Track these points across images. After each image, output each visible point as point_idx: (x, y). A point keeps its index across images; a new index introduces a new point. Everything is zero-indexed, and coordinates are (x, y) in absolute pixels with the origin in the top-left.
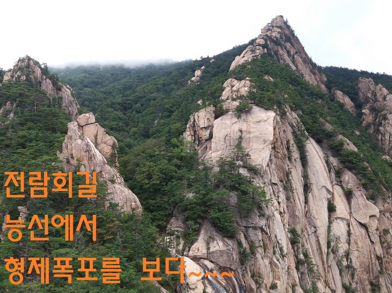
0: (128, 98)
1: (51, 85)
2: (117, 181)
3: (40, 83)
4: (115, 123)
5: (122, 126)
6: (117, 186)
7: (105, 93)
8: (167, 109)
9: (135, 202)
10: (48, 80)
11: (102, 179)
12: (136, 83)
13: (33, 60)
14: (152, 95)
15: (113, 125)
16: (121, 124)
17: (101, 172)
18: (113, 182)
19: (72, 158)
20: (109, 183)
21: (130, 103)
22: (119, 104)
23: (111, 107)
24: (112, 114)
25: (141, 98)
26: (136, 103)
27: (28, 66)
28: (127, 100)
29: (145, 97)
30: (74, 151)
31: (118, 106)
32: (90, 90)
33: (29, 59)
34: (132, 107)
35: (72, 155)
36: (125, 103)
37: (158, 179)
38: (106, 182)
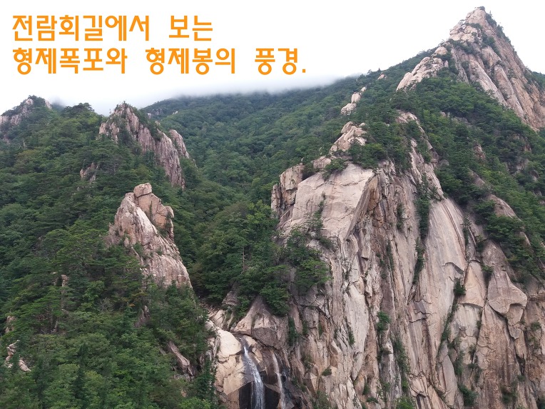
0: (260, 137)
1: (149, 136)
2: (165, 252)
3: (137, 133)
4: (236, 171)
5: (245, 175)
6: (163, 257)
7: (239, 129)
8: (298, 153)
9: (183, 273)
10: (146, 129)
11: (149, 250)
12: (280, 112)
13: (130, 107)
14: (290, 132)
15: (232, 174)
16: (244, 172)
17: (149, 243)
18: (160, 253)
19: (121, 230)
20: (155, 255)
21: (261, 144)
22: (247, 145)
23: (237, 150)
24: (235, 160)
25: (276, 135)
26: (269, 144)
27: (124, 116)
28: (259, 140)
29: (281, 134)
30: (123, 224)
31: (247, 149)
32: (222, 124)
33: (126, 106)
34: (263, 148)
35: (121, 227)
36: (255, 144)
37: (222, 250)
38: (151, 254)
